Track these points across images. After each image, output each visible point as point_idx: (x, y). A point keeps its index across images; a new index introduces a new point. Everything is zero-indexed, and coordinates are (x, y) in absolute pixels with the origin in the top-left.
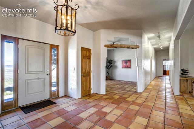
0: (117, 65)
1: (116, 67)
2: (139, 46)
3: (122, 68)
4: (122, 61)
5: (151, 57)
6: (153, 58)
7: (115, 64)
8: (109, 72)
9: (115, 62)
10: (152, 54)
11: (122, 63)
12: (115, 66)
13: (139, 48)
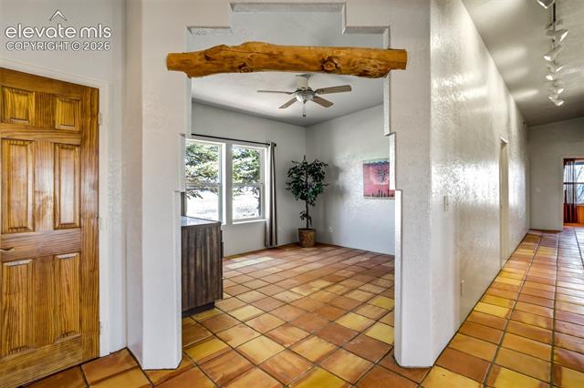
0: (346, 184)
1: (341, 192)
2: (404, 52)
3: (366, 195)
4: (367, 166)
5: (504, 144)
6: (514, 148)
7: (337, 178)
8: (310, 214)
9: (337, 171)
10: (509, 130)
11: (366, 175)
12: (338, 186)
13: (402, 66)
